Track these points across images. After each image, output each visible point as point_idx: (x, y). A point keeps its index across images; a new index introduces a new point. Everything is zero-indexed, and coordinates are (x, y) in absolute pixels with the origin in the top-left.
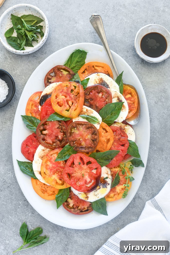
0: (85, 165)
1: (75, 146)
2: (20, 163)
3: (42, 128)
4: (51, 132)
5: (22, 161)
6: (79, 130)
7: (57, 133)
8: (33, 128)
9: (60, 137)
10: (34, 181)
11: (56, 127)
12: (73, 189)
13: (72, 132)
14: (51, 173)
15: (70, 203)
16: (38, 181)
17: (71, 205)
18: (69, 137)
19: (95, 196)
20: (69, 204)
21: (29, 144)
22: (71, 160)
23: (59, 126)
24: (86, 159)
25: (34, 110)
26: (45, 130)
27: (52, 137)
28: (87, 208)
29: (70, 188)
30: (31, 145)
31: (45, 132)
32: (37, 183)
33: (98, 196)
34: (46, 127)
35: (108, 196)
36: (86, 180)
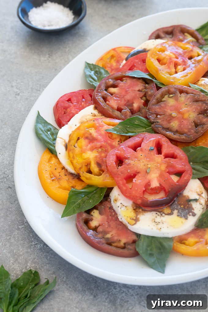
0: (162, 156)
1: (158, 122)
2: (39, 119)
3: (111, 81)
4: (124, 93)
6: (177, 100)
7: (134, 98)
9: (135, 105)
10: (48, 156)
11: (137, 89)
12: (115, 194)
13: (164, 99)
14: (87, 146)
15: (94, 218)
16: (53, 158)
17: (94, 224)
18: (153, 105)
19: (154, 224)
20: (92, 220)
21: (74, 99)
22: (137, 140)
23: (143, 89)
24: (168, 148)
26: (114, 86)
27: (121, 101)
28: (125, 244)
29: (110, 189)
30: (78, 102)
31: (112, 90)
32: (49, 160)
33: (160, 226)
34: (119, 83)
35: (182, 240)
36: (149, 182)
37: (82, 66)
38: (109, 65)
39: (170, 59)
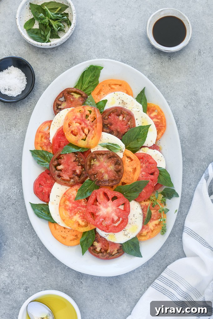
0: (110, 201)
1: (97, 180)
2: (33, 206)
3: (56, 163)
4: (67, 166)
5: (35, 203)
6: (99, 161)
7: (74, 167)
8: (45, 163)
9: (78, 171)
10: (53, 225)
11: (73, 160)
12: (98, 230)
13: (92, 164)
14: (71, 214)
15: (97, 247)
16: (56, 225)
17: (98, 249)
18: (88, 170)
19: (126, 236)
20: (96, 248)
21: (42, 182)
22: (94, 197)
23: (76, 159)
24: (110, 194)
25: (45, 143)
26: (59, 164)
27: (69, 173)
28: (117, 251)
29: (95, 229)
30: (45, 183)
31: (60, 167)
32: (55, 227)
33: (128, 236)
34: (61, 161)
35: (140, 235)
36: (113, 219)
37: (30, 154)
38: (43, 144)
39: (78, 127)
